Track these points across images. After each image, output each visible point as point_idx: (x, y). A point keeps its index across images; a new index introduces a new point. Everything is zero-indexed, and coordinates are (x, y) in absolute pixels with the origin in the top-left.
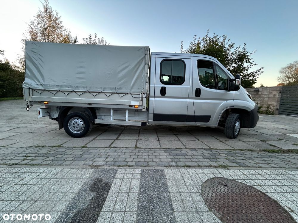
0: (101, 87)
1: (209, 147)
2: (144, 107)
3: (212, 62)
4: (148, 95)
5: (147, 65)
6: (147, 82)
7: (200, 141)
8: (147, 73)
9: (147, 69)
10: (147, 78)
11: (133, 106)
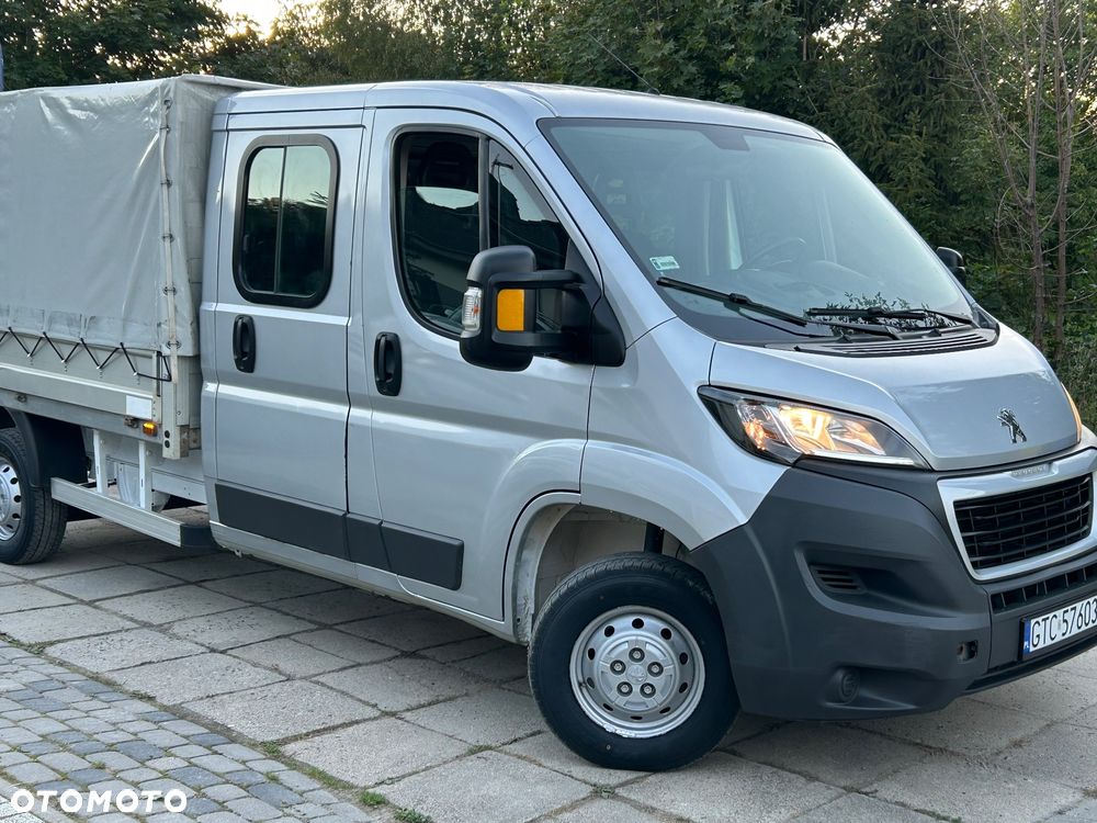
0: (43, 312)
1: (286, 741)
2: (167, 434)
3: (476, 135)
4: (174, 363)
5: (165, 187)
6: (169, 287)
7: (393, 714)
8: (171, 236)
9: (166, 214)
10: (172, 266)
11: (135, 422)
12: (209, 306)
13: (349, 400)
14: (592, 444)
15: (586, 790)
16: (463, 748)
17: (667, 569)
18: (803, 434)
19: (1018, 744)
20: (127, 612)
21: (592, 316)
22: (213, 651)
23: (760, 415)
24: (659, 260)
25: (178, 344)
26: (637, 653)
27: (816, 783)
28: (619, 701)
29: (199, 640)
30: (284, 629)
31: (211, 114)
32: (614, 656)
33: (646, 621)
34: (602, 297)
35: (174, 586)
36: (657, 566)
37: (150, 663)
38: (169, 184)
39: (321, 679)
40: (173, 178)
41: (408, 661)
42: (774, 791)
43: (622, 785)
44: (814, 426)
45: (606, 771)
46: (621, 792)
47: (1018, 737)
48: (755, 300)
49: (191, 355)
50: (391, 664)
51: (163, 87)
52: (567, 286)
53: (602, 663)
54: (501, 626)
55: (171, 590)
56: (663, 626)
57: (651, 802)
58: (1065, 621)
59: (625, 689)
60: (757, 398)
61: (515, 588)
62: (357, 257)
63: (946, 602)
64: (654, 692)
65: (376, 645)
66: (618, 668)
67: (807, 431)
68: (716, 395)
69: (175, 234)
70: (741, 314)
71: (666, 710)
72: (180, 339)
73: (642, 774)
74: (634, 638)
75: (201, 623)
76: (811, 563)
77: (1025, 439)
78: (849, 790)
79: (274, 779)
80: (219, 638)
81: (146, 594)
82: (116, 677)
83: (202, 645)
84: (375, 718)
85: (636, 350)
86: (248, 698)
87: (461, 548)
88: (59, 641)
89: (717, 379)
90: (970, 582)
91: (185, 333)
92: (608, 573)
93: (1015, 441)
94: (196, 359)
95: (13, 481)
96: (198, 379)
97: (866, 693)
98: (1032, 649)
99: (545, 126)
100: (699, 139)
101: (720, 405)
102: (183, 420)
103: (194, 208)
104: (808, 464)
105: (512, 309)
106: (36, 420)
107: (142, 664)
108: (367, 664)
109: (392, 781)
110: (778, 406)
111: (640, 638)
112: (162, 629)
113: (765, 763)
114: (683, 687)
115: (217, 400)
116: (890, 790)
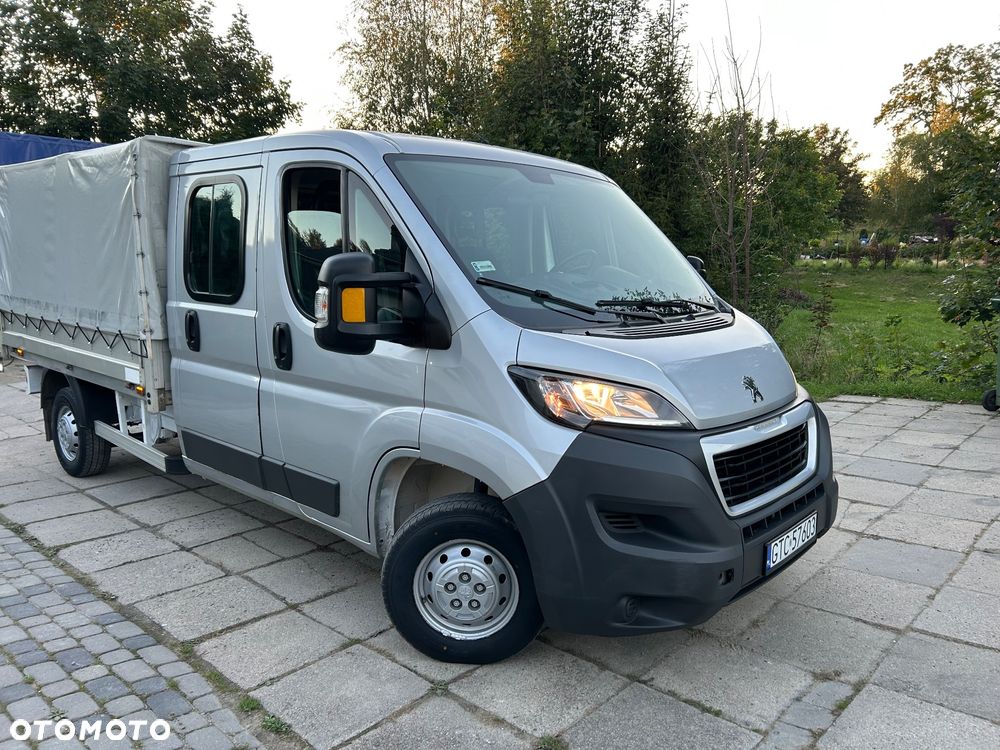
0: (76, 309)
1: (201, 640)
2: (149, 396)
3: (339, 168)
4: (149, 344)
5: (136, 218)
6: (143, 290)
7: (294, 607)
8: (142, 254)
9: (138, 237)
10: (144, 276)
11: (132, 386)
12: (172, 304)
13: (260, 372)
14: (428, 411)
15: (426, 686)
16: (340, 640)
17: (488, 510)
18: (593, 403)
19: (755, 624)
20: (136, 515)
21: (425, 308)
22: (183, 548)
23: (557, 389)
24: (479, 264)
25: (151, 331)
26: (465, 576)
27: (607, 672)
28: (453, 613)
29: (175, 539)
30: (241, 528)
31: (169, 164)
32: (446, 579)
33: (473, 550)
34: (433, 293)
35: (178, 493)
36: (479, 508)
37: (130, 562)
38: (139, 216)
39: (250, 574)
40: (142, 212)
41: (320, 554)
42: (574, 682)
43: (454, 680)
44: (601, 396)
45: (444, 665)
46: (453, 688)
47: (755, 616)
48: (555, 295)
49: (161, 338)
50: (306, 557)
51: (132, 145)
52: (405, 285)
53: (437, 584)
54: (368, 545)
55: (174, 497)
56: (485, 553)
57: (475, 701)
58: (794, 539)
59: (456, 604)
60: (556, 376)
61: (377, 518)
62: (260, 267)
63: (711, 540)
64: (479, 606)
65: (301, 540)
66: (451, 587)
67: (595, 400)
68: (522, 373)
69: (145, 253)
70: (544, 306)
71: (490, 617)
72: (153, 327)
73: (472, 667)
74: (462, 565)
75: (184, 524)
76: (599, 510)
77: (762, 399)
78: (633, 678)
79: (174, 686)
80: (190, 537)
81: (156, 500)
82: (97, 578)
83: (177, 544)
84: (280, 612)
85: (460, 336)
86: (188, 596)
87: (337, 487)
88: (73, 544)
89: (522, 360)
90: (726, 518)
91: (156, 324)
92: (440, 514)
93: (755, 401)
94: (166, 341)
95: (73, 422)
96: (168, 355)
97: (644, 614)
98: (772, 565)
99: (390, 160)
100: (517, 175)
101: (525, 381)
102: (160, 384)
103: (160, 233)
104: (597, 429)
105: (355, 304)
106: (81, 383)
107: (124, 564)
108: (289, 559)
109: (272, 681)
110: (571, 381)
111: (467, 565)
112: (154, 530)
113: (568, 651)
114: (502, 601)
115: (180, 372)
116: (664, 678)
